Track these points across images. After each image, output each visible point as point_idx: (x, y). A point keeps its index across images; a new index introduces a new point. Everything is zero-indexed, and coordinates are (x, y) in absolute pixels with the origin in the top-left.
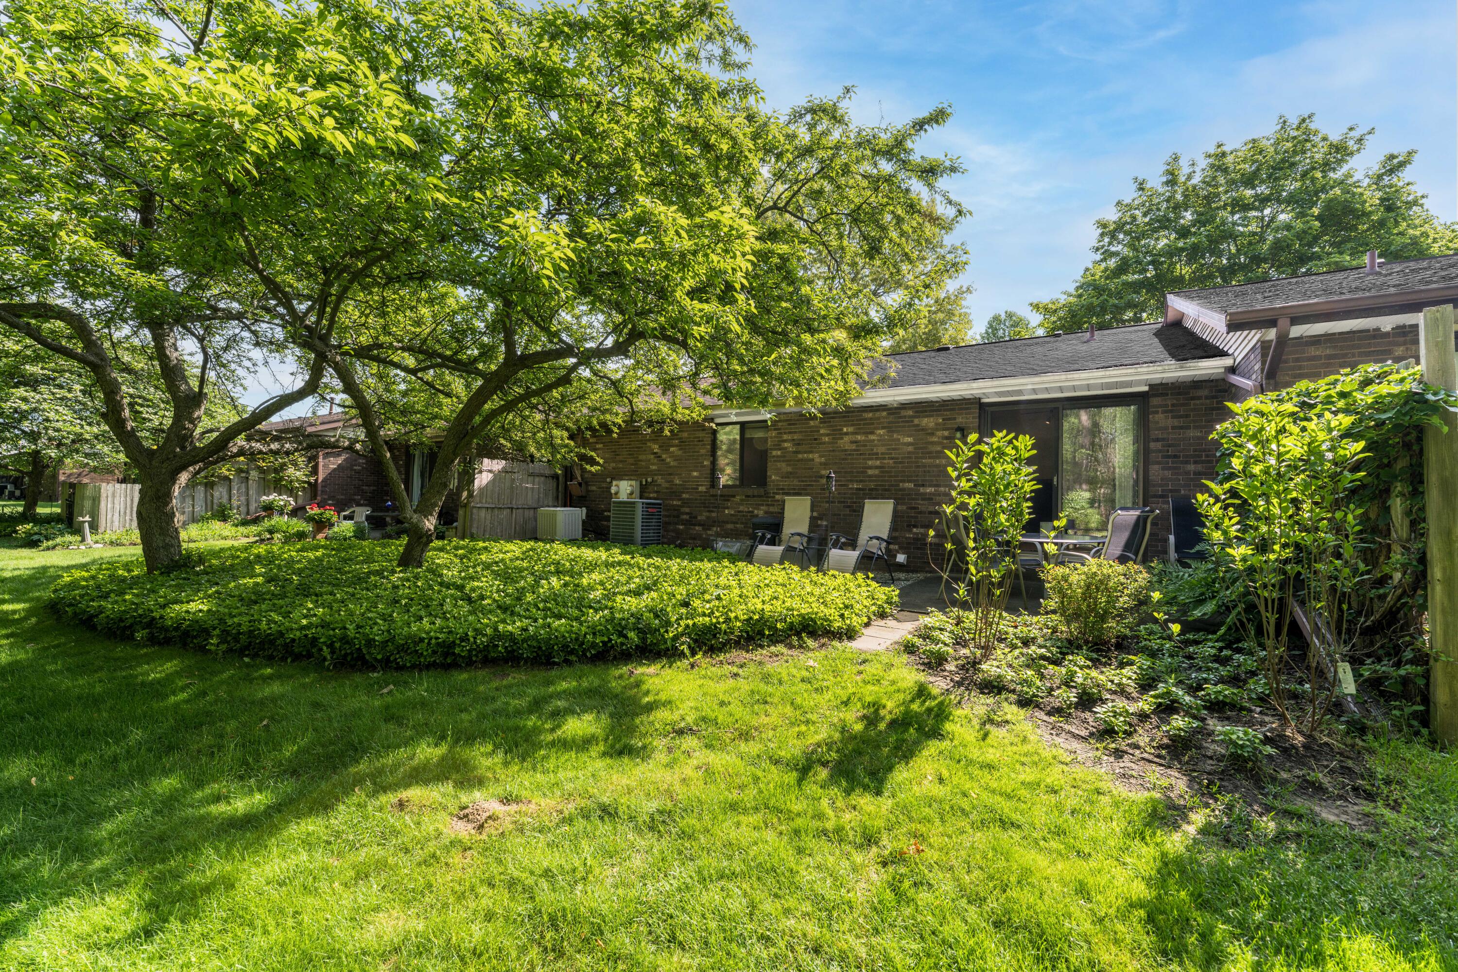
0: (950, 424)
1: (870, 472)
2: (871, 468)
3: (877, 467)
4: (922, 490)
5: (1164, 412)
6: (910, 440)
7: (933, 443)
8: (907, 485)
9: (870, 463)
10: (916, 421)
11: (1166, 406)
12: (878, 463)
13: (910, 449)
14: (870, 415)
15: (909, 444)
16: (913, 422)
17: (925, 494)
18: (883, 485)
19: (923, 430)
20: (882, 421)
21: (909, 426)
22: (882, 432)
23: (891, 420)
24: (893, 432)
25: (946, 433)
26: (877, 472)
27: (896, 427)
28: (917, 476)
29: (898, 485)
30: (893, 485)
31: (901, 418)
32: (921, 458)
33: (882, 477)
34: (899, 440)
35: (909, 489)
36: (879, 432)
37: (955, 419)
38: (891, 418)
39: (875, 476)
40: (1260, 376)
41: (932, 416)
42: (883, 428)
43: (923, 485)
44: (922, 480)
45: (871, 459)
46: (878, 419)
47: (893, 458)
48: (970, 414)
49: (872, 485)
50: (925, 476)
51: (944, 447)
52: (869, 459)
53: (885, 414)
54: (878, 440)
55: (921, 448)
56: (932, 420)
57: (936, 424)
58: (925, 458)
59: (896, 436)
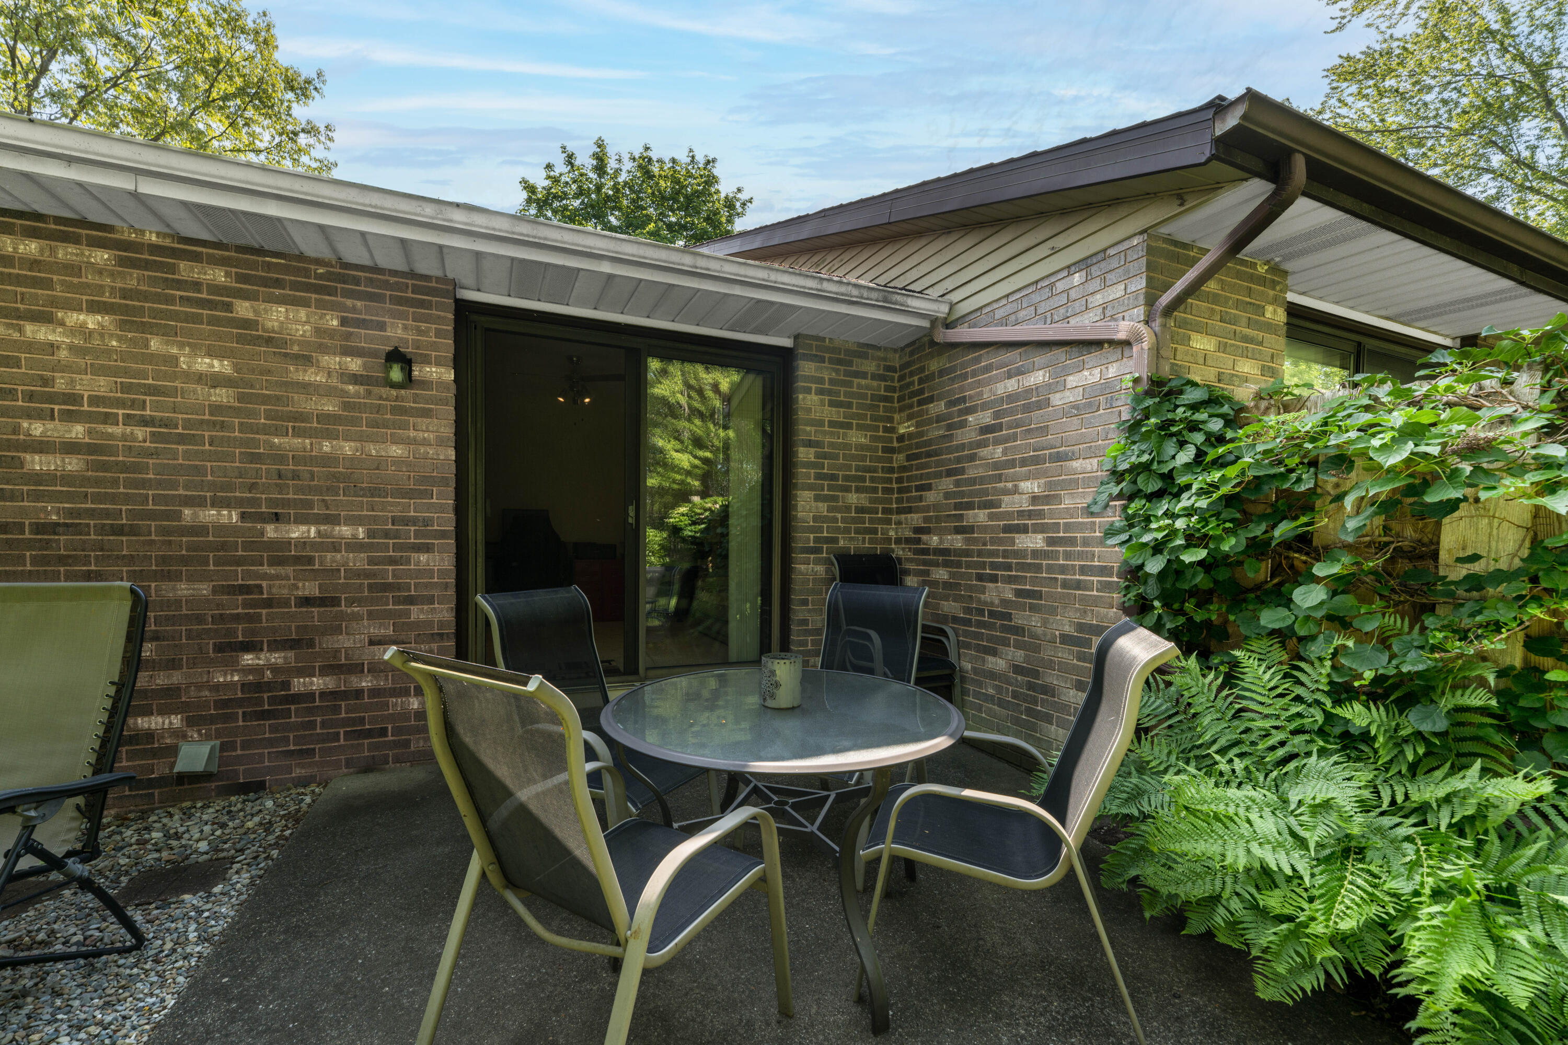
0: (364, 337)
1: (37, 463)
2: (42, 447)
3: (71, 448)
4: (271, 531)
5: (820, 392)
6: (218, 366)
7: (305, 387)
8: (210, 515)
9: (37, 429)
10: (243, 309)
11: (820, 380)
12: (78, 431)
13: (222, 396)
14: (31, 247)
15: (216, 381)
16: (228, 307)
17: (287, 544)
18: (107, 514)
19: (269, 341)
20: (90, 278)
21: (213, 321)
22: (92, 321)
23: (132, 283)
24: (144, 328)
25: (354, 365)
26: (73, 464)
27: (155, 314)
28: (252, 487)
29: (178, 516)
30: (152, 515)
31: (179, 284)
32: (265, 430)
33: (98, 482)
34: (174, 360)
35: (221, 529)
36: (74, 318)
37: (382, 326)
38: (133, 279)
39: (67, 479)
40: (1139, 312)
41: (305, 303)
42: (94, 308)
43: (276, 518)
44: (271, 502)
45: (39, 416)
46: (73, 269)
47: (145, 422)
48: (427, 319)
49: (52, 513)
50: (281, 489)
51: (347, 406)
52: (30, 415)
53: (102, 256)
54: (71, 348)
55: (266, 400)
56: (302, 313)
57: (318, 331)
58: (277, 432)
59: (155, 344)
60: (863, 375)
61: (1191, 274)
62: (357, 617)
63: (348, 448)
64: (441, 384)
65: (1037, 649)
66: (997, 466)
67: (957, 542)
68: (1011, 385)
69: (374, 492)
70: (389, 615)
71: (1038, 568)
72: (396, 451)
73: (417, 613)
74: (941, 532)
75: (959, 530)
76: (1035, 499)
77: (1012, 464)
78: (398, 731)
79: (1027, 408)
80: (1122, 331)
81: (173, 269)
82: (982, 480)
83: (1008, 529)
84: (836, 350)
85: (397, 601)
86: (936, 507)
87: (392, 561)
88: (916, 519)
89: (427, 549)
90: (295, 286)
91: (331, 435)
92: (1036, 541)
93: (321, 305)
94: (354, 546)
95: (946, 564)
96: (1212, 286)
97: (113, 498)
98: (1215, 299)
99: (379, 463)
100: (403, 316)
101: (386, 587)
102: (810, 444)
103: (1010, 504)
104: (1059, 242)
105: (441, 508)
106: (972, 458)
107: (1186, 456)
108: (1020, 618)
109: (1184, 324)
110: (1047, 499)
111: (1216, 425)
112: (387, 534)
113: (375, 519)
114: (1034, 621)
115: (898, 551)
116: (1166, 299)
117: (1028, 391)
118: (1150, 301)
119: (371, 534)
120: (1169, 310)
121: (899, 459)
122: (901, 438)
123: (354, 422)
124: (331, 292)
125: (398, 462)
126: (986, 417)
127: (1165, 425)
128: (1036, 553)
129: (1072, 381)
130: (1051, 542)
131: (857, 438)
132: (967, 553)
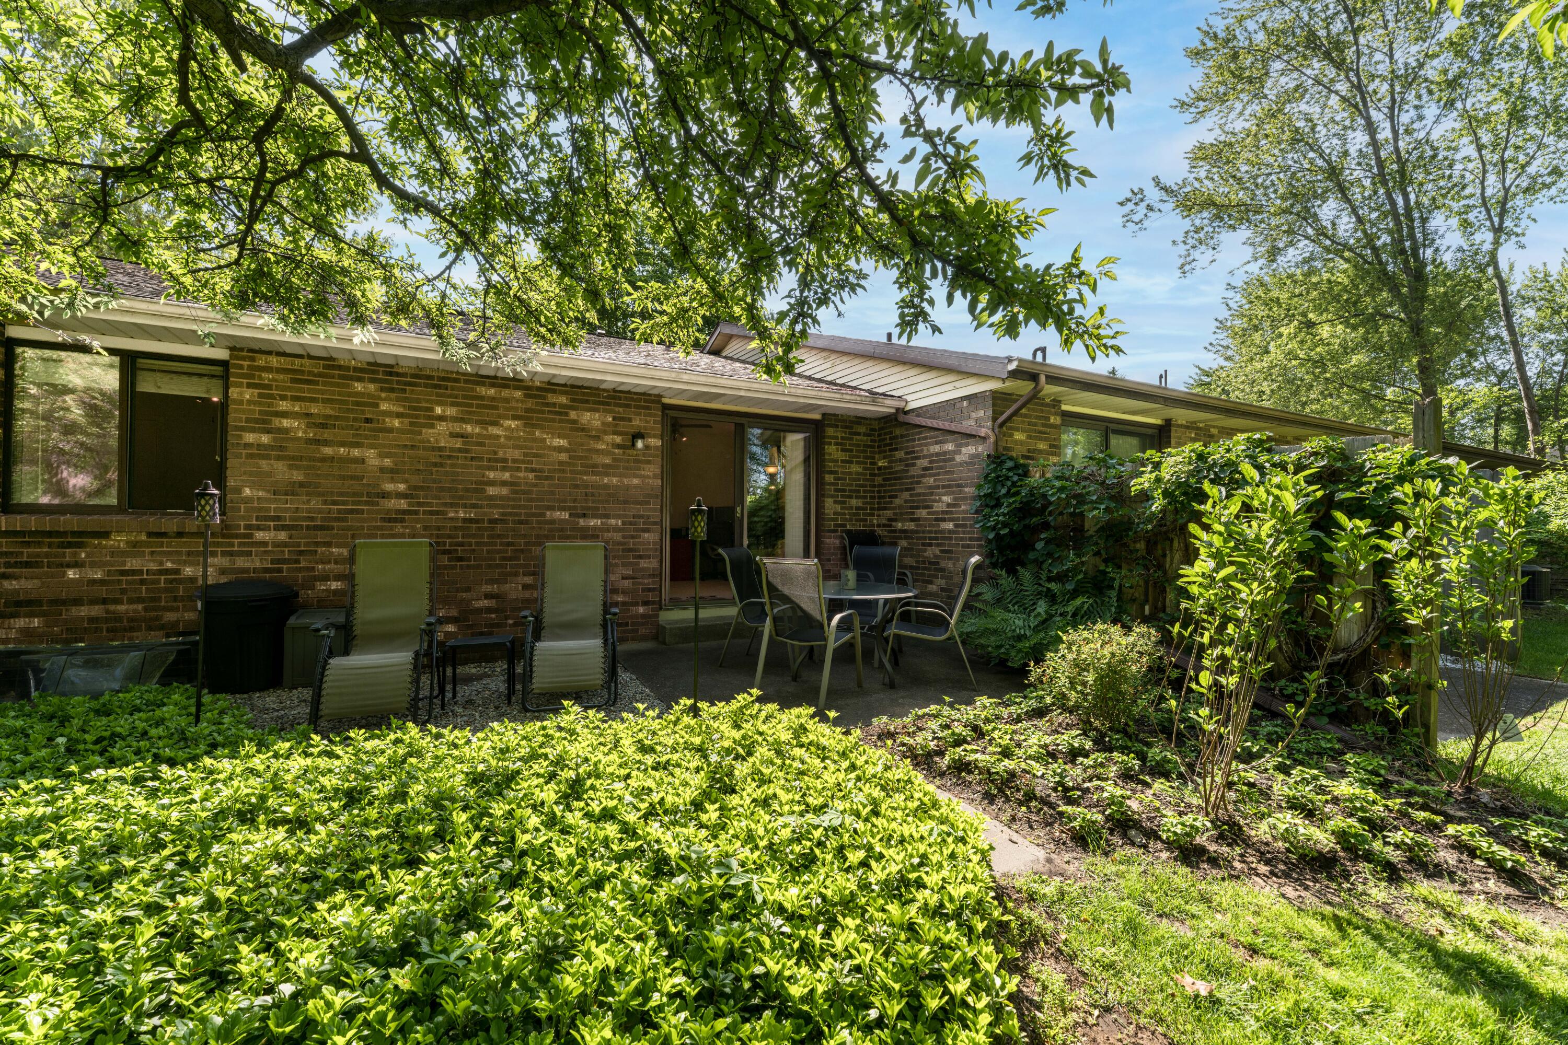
0: (622, 426)
1: (491, 491)
2: (492, 483)
3: (504, 483)
4: (582, 522)
5: (836, 444)
6: (562, 443)
7: (598, 452)
8: (558, 514)
9: (491, 475)
10: (573, 415)
11: (836, 438)
12: (507, 476)
13: (563, 457)
14: (492, 392)
15: (560, 450)
16: (567, 414)
17: (588, 528)
18: (516, 514)
19: (583, 430)
20: (514, 404)
21: (561, 421)
22: (513, 424)
23: (529, 405)
24: (534, 426)
25: (618, 439)
26: (504, 491)
27: (538, 419)
28: (575, 501)
29: (544, 515)
30: (534, 515)
31: (548, 405)
32: (580, 473)
33: (514, 499)
34: (544, 440)
35: (561, 521)
36: (507, 423)
37: (630, 420)
38: (530, 403)
39: (501, 498)
40: (989, 424)
41: (598, 411)
42: (515, 418)
43: (584, 516)
44: (583, 508)
45: (494, 469)
46: (507, 400)
47: (533, 470)
48: (650, 415)
49: (496, 514)
50: (586, 501)
51: (614, 460)
52: (490, 469)
53: (518, 394)
54: (506, 437)
55: (581, 458)
56: (597, 416)
57: (603, 424)
58: (586, 474)
59: (537, 433)
60: (859, 434)
61: (1014, 407)
62: (616, 565)
63: (615, 481)
64: (656, 448)
65: (951, 578)
66: (931, 487)
67: (911, 526)
68: (936, 448)
69: (625, 502)
70: (630, 564)
71: (950, 539)
72: (635, 481)
73: (644, 563)
74: (903, 521)
75: (912, 520)
76: (949, 505)
77: (938, 487)
78: (633, 624)
79: (945, 461)
80: (983, 432)
81: (545, 398)
82: (924, 494)
83: (937, 520)
84: (844, 421)
85: (635, 557)
86: (900, 507)
87: (633, 537)
88: (889, 513)
89: (647, 530)
90: (595, 403)
91: (607, 475)
92: (949, 526)
93: (605, 411)
94: (616, 529)
95: (906, 538)
96: (1024, 411)
97: (519, 507)
98: (1025, 416)
99: (628, 488)
100: (639, 414)
101: (630, 550)
102: (831, 472)
103: (938, 507)
104: (957, 384)
105: (655, 510)
106: (919, 483)
107: (1004, 491)
108: (944, 564)
109: (1011, 428)
110: (954, 506)
111: (1015, 478)
112: (631, 523)
113: (625, 516)
114: (949, 565)
115: (879, 531)
116: (1000, 421)
117: (945, 453)
118: (994, 420)
119: (624, 523)
120: (1001, 425)
121: (879, 480)
122: (880, 468)
123: (617, 467)
124: (608, 404)
125: (636, 487)
126: (925, 463)
127: (998, 477)
128: (950, 531)
129: (964, 450)
130: (956, 526)
131: (856, 468)
132: (917, 532)
